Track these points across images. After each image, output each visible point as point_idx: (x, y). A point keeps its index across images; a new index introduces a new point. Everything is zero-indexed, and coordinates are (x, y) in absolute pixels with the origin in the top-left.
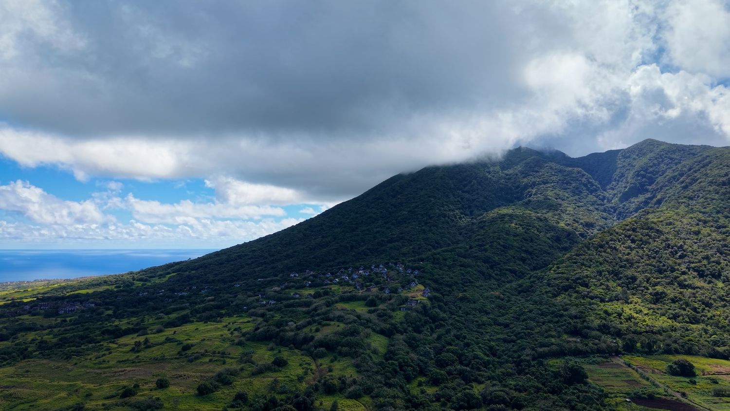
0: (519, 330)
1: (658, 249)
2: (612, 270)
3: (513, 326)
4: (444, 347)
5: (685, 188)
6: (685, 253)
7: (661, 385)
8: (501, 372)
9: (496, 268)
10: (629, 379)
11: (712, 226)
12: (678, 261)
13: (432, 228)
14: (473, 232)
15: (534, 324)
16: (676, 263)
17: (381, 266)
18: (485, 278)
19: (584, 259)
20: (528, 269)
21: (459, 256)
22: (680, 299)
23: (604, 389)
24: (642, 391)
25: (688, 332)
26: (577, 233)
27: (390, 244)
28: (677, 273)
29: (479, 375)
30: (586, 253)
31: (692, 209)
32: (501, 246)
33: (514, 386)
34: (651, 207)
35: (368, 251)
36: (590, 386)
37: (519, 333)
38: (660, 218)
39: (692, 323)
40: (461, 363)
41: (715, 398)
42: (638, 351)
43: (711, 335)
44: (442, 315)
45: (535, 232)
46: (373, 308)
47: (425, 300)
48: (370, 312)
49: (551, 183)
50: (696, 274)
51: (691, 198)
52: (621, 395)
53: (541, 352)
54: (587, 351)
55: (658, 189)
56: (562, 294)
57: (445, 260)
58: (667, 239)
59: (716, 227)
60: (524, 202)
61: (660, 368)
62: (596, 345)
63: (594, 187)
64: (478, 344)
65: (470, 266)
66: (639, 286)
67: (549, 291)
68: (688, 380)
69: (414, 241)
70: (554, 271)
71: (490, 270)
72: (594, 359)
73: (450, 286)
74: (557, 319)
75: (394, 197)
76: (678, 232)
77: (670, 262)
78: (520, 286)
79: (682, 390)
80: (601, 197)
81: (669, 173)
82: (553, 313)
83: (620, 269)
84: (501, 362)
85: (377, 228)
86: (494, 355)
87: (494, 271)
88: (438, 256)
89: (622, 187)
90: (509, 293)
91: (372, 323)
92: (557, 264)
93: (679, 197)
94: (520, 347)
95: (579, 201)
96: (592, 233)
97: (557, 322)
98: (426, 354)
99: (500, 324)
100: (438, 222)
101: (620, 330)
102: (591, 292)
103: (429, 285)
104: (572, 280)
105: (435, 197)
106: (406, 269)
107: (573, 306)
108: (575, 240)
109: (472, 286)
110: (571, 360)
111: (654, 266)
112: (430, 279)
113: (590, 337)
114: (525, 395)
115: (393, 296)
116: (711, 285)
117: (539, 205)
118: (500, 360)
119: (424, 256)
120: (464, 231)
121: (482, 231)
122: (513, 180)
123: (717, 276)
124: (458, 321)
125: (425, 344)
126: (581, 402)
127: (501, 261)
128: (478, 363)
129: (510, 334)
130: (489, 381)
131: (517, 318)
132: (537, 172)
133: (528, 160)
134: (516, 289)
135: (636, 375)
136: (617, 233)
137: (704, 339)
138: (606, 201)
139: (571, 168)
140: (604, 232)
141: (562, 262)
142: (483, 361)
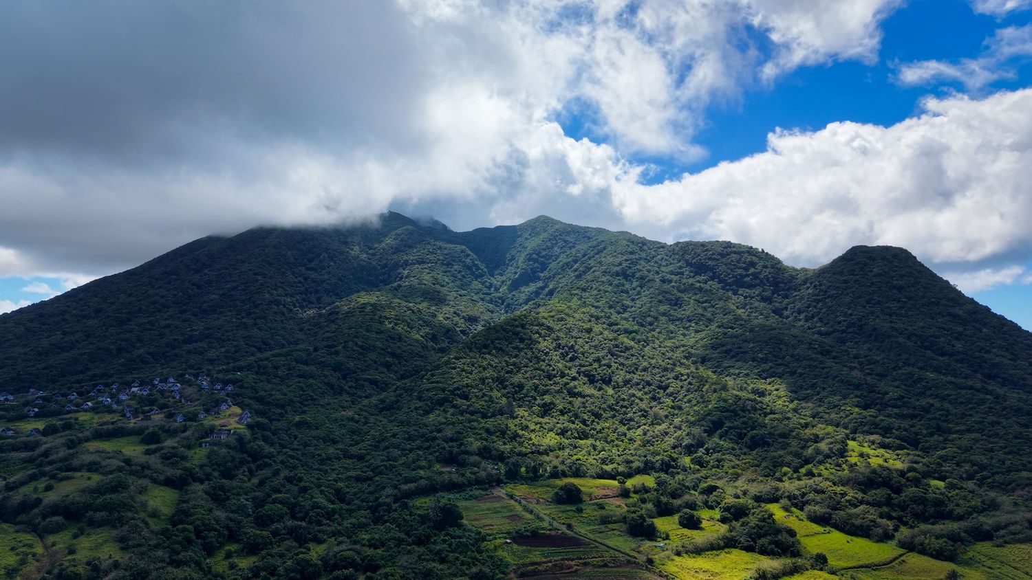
0: (378, 463)
1: (548, 350)
2: (497, 377)
3: (369, 457)
4: (269, 496)
5: (579, 277)
6: (576, 354)
7: (546, 518)
8: (351, 524)
9: (351, 378)
10: (511, 514)
11: (604, 323)
12: (568, 364)
13: (258, 320)
14: (320, 328)
15: (396, 452)
16: (566, 367)
17: (172, 380)
18: (334, 393)
19: (464, 364)
20: (394, 377)
21: (297, 362)
22: (570, 411)
23: (482, 531)
24: (525, 528)
25: (576, 450)
26: (458, 329)
27: (188, 345)
28: (567, 379)
29: (319, 532)
30: (468, 355)
31: (585, 302)
32: (359, 347)
33: (369, 541)
34: (542, 299)
35: (148, 356)
36: (464, 529)
37: (378, 467)
38: (551, 312)
39: (581, 439)
40: (294, 517)
41: (601, 526)
42: (522, 478)
43: (600, 452)
44: (268, 449)
45: (405, 328)
46: (153, 447)
47: (242, 429)
48: (148, 452)
49: (428, 263)
50: (586, 379)
51: (584, 290)
52: (501, 535)
53: (406, 490)
54: (463, 483)
55: (550, 277)
56: (436, 409)
57: (276, 368)
58: (558, 338)
59: (608, 325)
60: (392, 287)
61: (545, 497)
62: (474, 474)
63: (480, 271)
64: (319, 486)
65: (312, 376)
66: (526, 396)
67: (420, 407)
68: (574, 508)
69: (229, 340)
70: (428, 380)
71: (341, 381)
72: (471, 493)
73: (282, 407)
74: (428, 444)
75: (197, 271)
76: (570, 330)
77: (560, 365)
78: (382, 401)
79: (568, 521)
80: (488, 284)
81: (563, 259)
82: (423, 436)
83: (506, 375)
84: (350, 510)
85: (166, 320)
86: (342, 501)
87: (347, 382)
88: (266, 362)
89: (511, 273)
90: (367, 411)
91: (152, 470)
92: (431, 371)
93: (572, 288)
94: (378, 486)
95: (462, 289)
96: (476, 330)
97: (428, 448)
98: (241, 509)
99: (351, 457)
100: (267, 312)
101: (503, 452)
102: (470, 405)
103: (249, 406)
104: (449, 391)
105: (264, 276)
106: (212, 383)
107: (449, 424)
108: (454, 339)
109: (315, 405)
110: (443, 497)
111: (543, 371)
112: (250, 398)
113: (468, 464)
114: (383, 551)
115: (190, 426)
116: (600, 393)
117: (410, 294)
118: (349, 507)
119: (242, 363)
120: (306, 326)
121: (333, 327)
122: (378, 257)
123: (607, 381)
124: (292, 457)
125: (238, 494)
126: (452, 551)
127: (358, 369)
128: (318, 514)
129: (364, 469)
130: (333, 538)
131: (375, 446)
132: (410, 247)
133: (399, 231)
134: (376, 406)
135: (519, 508)
136: (504, 330)
137: (593, 457)
138: (492, 289)
139: (453, 246)
140: (489, 328)
141: (438, 367)
142: (325, 510)
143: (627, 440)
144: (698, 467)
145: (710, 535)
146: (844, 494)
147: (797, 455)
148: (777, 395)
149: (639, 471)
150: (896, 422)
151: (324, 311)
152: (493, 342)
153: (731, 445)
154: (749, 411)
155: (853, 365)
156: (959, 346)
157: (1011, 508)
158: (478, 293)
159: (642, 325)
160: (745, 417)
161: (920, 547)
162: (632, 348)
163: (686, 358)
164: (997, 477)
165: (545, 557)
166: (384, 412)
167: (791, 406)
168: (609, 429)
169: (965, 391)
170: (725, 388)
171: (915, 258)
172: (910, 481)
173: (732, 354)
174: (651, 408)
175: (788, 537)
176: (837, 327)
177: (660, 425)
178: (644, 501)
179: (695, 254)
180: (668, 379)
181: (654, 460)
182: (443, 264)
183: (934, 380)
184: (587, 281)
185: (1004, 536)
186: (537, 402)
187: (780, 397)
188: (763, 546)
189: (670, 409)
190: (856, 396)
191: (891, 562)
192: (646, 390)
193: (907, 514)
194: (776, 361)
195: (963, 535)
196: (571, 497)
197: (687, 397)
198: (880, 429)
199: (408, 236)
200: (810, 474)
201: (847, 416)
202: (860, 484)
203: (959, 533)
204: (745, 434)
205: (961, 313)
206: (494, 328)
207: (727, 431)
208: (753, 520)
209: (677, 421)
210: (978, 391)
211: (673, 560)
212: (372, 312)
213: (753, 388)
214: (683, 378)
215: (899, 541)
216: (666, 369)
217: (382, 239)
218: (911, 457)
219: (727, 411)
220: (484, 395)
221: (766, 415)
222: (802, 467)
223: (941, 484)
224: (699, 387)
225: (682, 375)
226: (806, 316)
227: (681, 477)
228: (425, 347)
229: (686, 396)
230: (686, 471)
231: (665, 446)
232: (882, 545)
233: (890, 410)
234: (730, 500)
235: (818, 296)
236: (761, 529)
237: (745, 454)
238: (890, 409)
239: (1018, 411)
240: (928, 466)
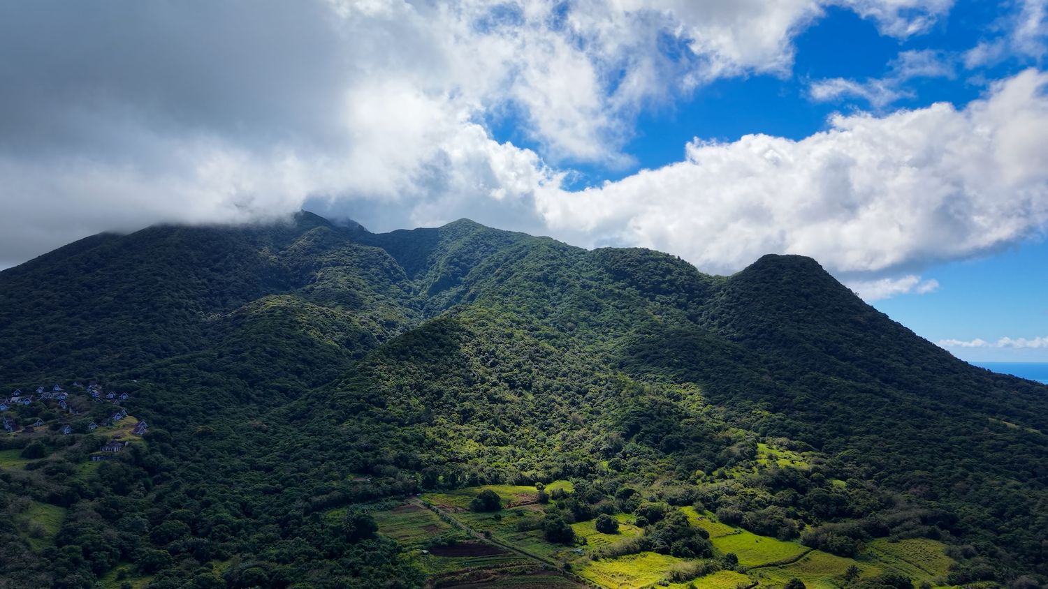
0: (288, 474)
1: (468, 356)
2: (415, 384)
3: (279, 468)
4: (167, 511)
5: (500, 281)
6: (497, 360)
7: (464, 527)
8: (257, 538)
9: (258, 385)
10: (428, 523)
11: (525, 328)
12: (489, 370)
13: (158, 325)
14: (225, 332)
15: (307, 463)
16: (486, 373)
17: (57, 389)
18: (240, 401)
19: (381, 370)
20: (306, 385)
21: (200, 368)
22: (490, 417)
23: (397, 542)
24: (442, 537)
25: (495, 457)
26: (374, 334)
27: (77, 351)
28: (488, 385)
30: (385, 361)
31: (506, 307)
32: (267, 352)
33: (277, 556)
34: (463, 304)
35: (30, 362)
36: (379, 541)
37: (288, 479)
38: (472, 317)
39: (501, 445)
40: (195, 533)
41: (520, 533)
42: (440, 486)
43: (519, 458)
44: (167, 461)
45: (318, 333)
46: (36, 461)
47: (138, 440)
48: (30, 468)
49: (343, 265)
50: (507, 385)
51: (505, 295)
52: (417, 546)
53: (318, 502)
54: (378, 494)
55: (472, 281)
56: (351, 418)
57: (177, 375)
58: (479, 344)
59: (529, 330)
60: (304, 290)
61: (463, 505)
62: (390, 484)
63: (398, 274)
64: (223, 500)
65: (217, 384)
66: (445, 402)
67: (333, 416)
68: (492, 516)
69: (124, 345)
70: (342, 387)
71: (248, 388)
72: (387, 504)
73: (184, 416)
74: (341, 454)
75: (88, 271)
76: (491, 335)
77: (481, 371)
78: (293, 410)
79: (486, 529)
80: (406, 288)
81: (485, 263)
82: (336, 446)
83: (425, 382)
84: (258, 524)
85: (51, 323)
86: (248, 514)
87: (254, 390)
88: (165, 369)
89: (431, 277)
90: (276, 421)
91: (34, 486)
92: (345, 378)
93: (493, 293)
94: (287, 498)
95: (379, 292)
96: (393, 335)
97: (341, 458)
98: (136, 527)
99: (259, 468)
100: (167, 315)
101: (420, 461)
102: (387, 414)
103: (146, 416)
104: (364, 399)
105: (164, 276)
106: (105, 391)
107: (364, 433)
108: (370, 344)
109: (219, 414)
110: (357, 509)
111: (463, 377)
112: (148, 407)
114: (292, 566)
115: (79, 439)
116: (521, 398)
117: (323, 298)
118: (256, 521)
119: (139, 370)
120: (210, 331)
121: (240, 331)
122: (289, 258)
123: (528, 387)
124: (193, 469)
125: (133, 511)
126: (366, 564)
127: (266, 375)
128: (222, 530)
129: (274, 481)
130: (239, 555)
131: (284, 457)
132: (324, 248)
133: (312, 232)
134: (286, 415)
135: (436, 517)
136: (423, 335)
137: (512, 464)
138: (411, 293)
139: (370, 247)
140: (408, 334)
141: (353, 374)
142: (230, 525)
143: (546, 446)
144: (615, 471)
145: (627, 539)
146: (754, 495)
147: (711, 458)
148: (692, 398)
149: (558, 477)
150: (803, 425)
151: (230, 315)
152: (411, 348)
153: (647, 449)
154: (665, 415)
155: (763, 369)
156: (859, 351)
157: (905, 505)
158: (396, 297)
159: (563, 331)
160: (661, 421)
161: (823, 545)
162: (552, 353)
163: (605, 363)
164: (893, 476)
165: (463, 567)
166: (294, 421)
167: (705, 410)
168: (528, 435)
169: (865, 394)
170: (642, 393)
171: (821, 267)
172: (814, 481)
173: (648, 359)
174: (570, 413)
175: (701, 539)
176: (748, 333)
177: (579, 430)
178: (562, 507)
179: (615, 260)
180: (587, 384)
181: (573, 465)
182: (359, 266)
183: (837, 384)
184: (509, 286)
185: (899, 532)
186: (456, 409)
187: (694, 401)
188: (677, 548)
189: (588, 414)
190: (766, 400)
191: (796, 560)
192: (566, 395)
193: (811, 513)
194: (690, 366)
195: (862, 532)
196: (490, 505)
197: (606, 402)
198: (788, 431)
199: (322, 237)
200: (723, 477)
201: (758, 419)
202: (768, 485)
203: (859, 530)
204: (661, 438)
205: (861, 320)
206: (413, 333)
207: (643, 436)
208: (668, 523)
209: (595, 425)
210: (876, 394)
211: (590, 565)
212: (283, 316)
213: (669, 393)
214: (602, 383)
215: (804, 540)
216: (585, 374)
217: (294, 239)
218: (816, 458)
219: (644, 415)
220: (402, 402)
221: (681, 419)
222: (715, 469)
223: (842, 483)
224: (616, 392)
225: (601, 380)
226: (720, 322)
227: (598, 481)
228: (339, 353)
229: (604, 400)
230: (603, 475)
231: (583, 451)
232: (789, 545)
233: (797, 414)
234: (646, 504)
235: (731, 302)
236: (676, 532)
237: (661, 458)
238: (797, 412)
239: (912, 413)
240: (831, 467)
